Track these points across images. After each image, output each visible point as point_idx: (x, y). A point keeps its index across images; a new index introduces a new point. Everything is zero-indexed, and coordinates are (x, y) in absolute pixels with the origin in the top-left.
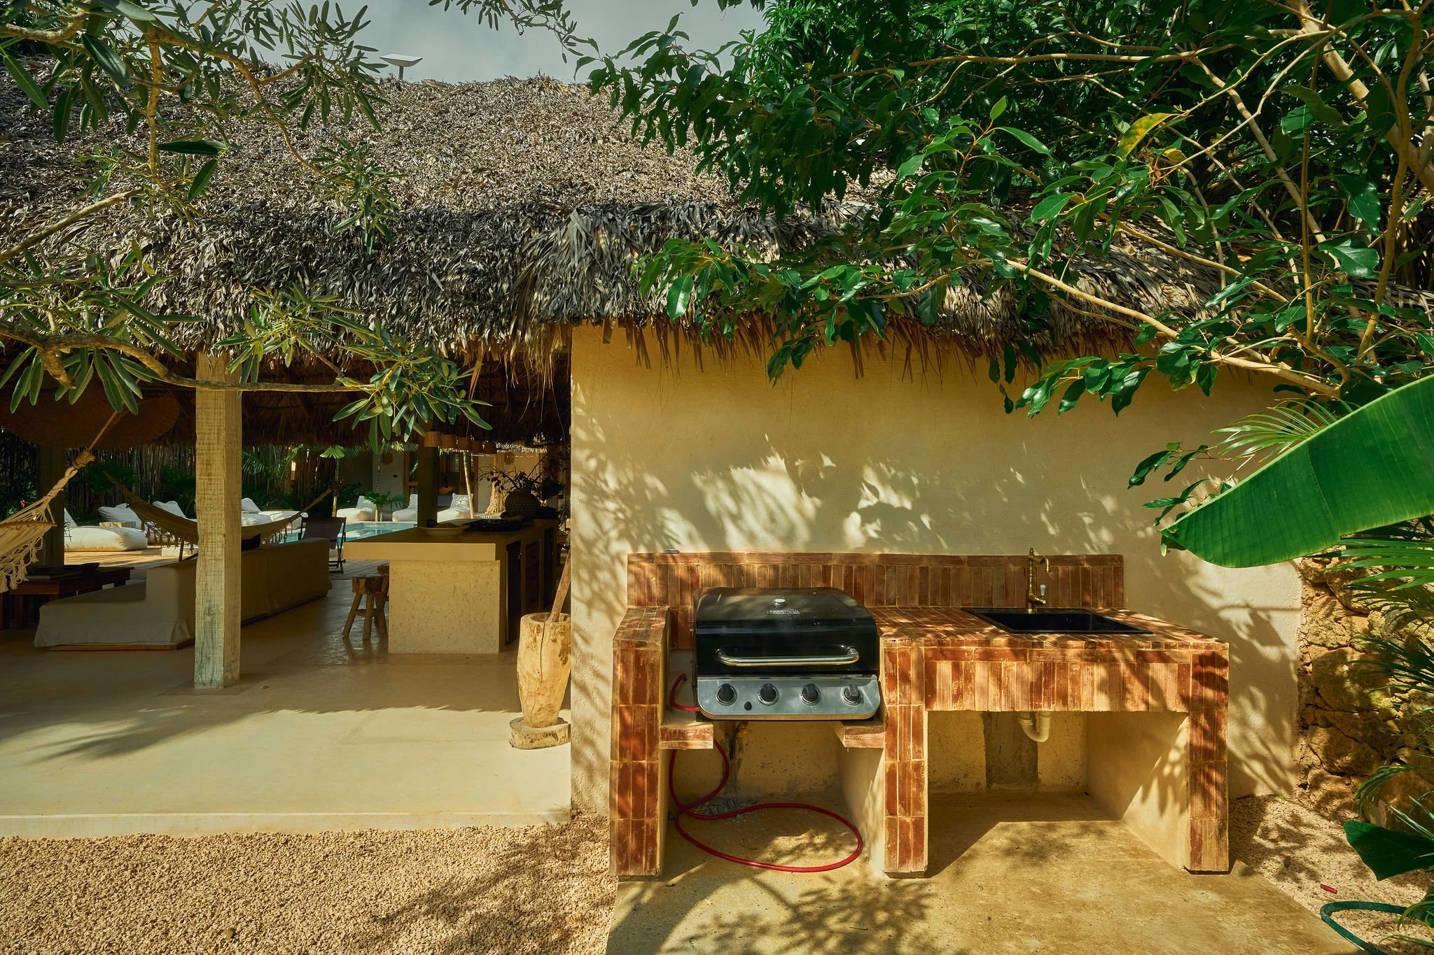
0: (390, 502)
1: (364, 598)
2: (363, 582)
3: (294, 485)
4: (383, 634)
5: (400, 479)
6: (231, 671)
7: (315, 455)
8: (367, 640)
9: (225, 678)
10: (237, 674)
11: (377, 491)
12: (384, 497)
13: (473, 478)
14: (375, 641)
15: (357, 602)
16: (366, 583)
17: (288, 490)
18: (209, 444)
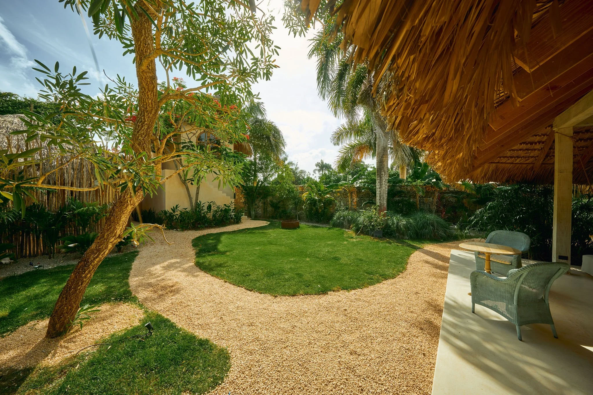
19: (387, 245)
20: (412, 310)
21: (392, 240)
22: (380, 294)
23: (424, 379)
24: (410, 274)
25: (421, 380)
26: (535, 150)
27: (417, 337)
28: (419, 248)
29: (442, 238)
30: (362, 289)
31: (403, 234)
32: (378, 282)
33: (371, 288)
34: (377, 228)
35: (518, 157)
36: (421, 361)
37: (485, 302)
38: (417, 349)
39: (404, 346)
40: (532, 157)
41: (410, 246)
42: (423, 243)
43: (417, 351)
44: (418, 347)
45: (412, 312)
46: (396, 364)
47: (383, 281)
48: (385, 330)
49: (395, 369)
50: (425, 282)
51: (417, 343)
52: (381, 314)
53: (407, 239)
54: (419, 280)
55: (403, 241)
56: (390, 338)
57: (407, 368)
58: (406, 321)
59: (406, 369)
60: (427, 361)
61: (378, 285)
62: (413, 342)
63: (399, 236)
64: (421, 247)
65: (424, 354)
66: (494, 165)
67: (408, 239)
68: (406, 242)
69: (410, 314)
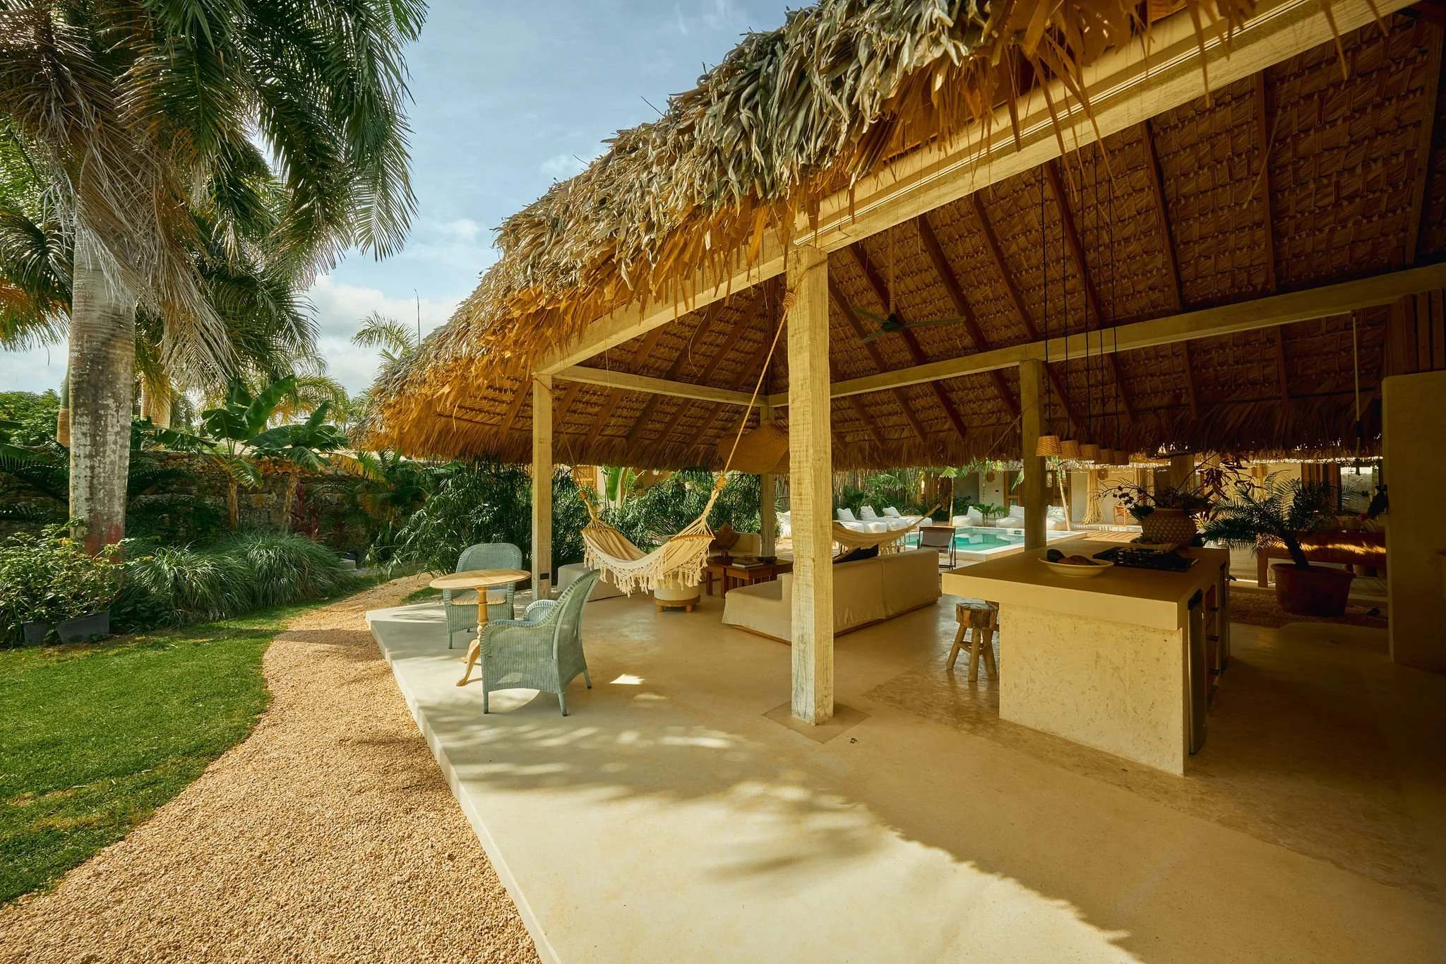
0: (994, 511)
1: (970, 630)
2: (967, 613)
3: (924, 497)
4: (993, 678)
5: (1001, 492)
6: (823, 707)
7: (937, 476)
8: (973, 681)
9: (817, 715)
10: (830, 710)
11: (982, 502)
12: (989, 507)
13: (1067, 491)
14: (982, 688)
15: (962, 632)
16: (971, 616)
17: (919, 501)
18: (799, 462)
19: (151, 653)
20: (356, 787)
21: (161, 636)
22: (225, 808)
23: (484, 903)
24: (290, 706)
25: (481, 911)
26: (503, 402)
27: (409, 836)
28: (276, 633)
29: (325, 592)
30: (122, 839)
31: (204, 606)
32: (188, 777)
33: (174, 809)
34: (77, 609)
35: (481, 411)
36: (454, 875)
37: (507, 679)
38: (429, 860)
39: (396, 878)
40: (498, 414)
41: (239, 633)
42: (278, 617)
43: (433, 865)
44: (428, 852)
45: (360, 792)
46: (405, 937)
47: (206, 765)
48: (317, 887)
49: (414, 948)
50: (345, 707)
51: (419, 848)
52: (271, 856)
53: (221, 618)
54: (327, 709)
55: (211, 627)
56: (347, 895)
57: (437, 919)
58: (360, 822)
59: (436, 923)
60: (464, 864)
61: (189, 790)
62: (409, 853)
63: (186, 616)
64: (280, 628)
65: (451, 857)
66: (443, 419)
67: (227, 618)
68: (221, 629)
69: (358, 800)
